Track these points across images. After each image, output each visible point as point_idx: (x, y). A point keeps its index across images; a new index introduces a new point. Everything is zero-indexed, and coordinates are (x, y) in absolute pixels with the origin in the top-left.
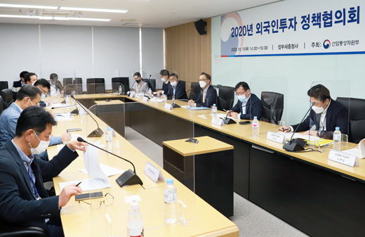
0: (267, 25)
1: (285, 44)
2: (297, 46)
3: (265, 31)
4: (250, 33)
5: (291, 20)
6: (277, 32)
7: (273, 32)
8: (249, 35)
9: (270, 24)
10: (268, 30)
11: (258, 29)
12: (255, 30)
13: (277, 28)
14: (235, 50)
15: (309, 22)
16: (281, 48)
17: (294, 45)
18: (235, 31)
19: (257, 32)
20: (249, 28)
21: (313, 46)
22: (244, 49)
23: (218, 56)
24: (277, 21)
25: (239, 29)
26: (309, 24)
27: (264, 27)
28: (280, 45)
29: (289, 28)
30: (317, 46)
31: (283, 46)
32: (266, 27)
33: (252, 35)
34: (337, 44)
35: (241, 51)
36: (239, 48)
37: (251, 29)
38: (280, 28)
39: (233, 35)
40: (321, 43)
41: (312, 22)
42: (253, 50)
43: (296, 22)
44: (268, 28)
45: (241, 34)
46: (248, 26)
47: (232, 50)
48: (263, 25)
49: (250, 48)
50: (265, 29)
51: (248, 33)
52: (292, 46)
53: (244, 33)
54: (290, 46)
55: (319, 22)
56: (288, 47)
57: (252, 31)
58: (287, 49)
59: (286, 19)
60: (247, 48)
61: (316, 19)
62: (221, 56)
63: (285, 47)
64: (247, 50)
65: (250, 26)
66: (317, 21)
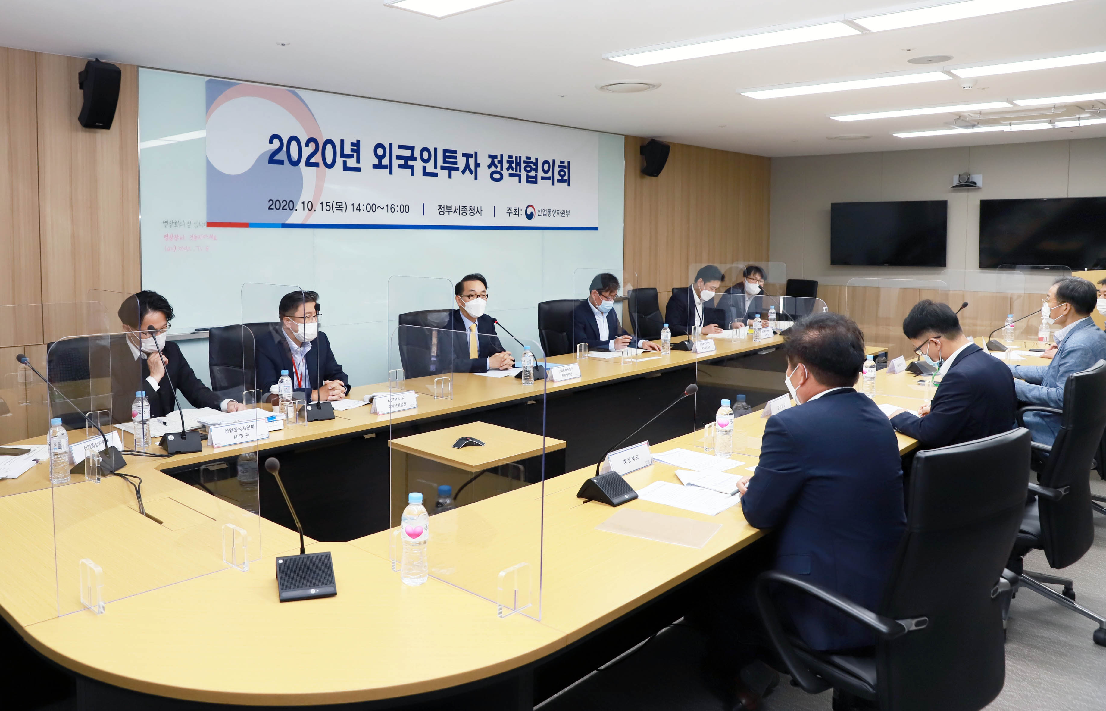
0: (407, 153)
1: (454, 205)
2: (480, 211)
3: (400, 166)
4: (351, 163)
5: (467, 156)
6: (435, 175)
7: (425, 174)
8: (346, 168)
9: (417, 154)
10: (412, 168)
11: (380, 158)
12: (368, 158)
13: (436, 167)
14: (287, 207)
15: (502, 169)
16: (446, 211)
17: (474, 209)
18: (285, 148)
19: (375, 167)
20: (347, 151)
21: (510, 213)
22: (327, 206)
23: (189, 223)
24: (436, 150)
25: (307, 145)
26: (501, 171)
27: (398, 157)
28: (443, 206)
29: (463, 172)
30: (516, 214)
31: (449, 209)
32: (406, 159)
33: (358, 170)
34: (544, 213)
35: (315, 211)
36: (303, 203)
37: (355, 154)
38: (443, 168)
39: (276, 158)
40: (521, 210)
41: (508, 169)
42: (364, 210)
43: (478, 162)
44: (410, 163)
45: (313, 160)
46: (342, 142)
47: (273, 207)
48: (396, 152)
49: (353, 205)
50: (402, 162)
51: (345, 163)
52: (469, 211)
53: (329, 161)
54: (465, 210)
55: (518, 173)
56: (462, 211)
57: (358, 161)
58: (460, 215)
59: (455, 152)
60: (338, 204)
61: (514, 166)
62: (210, 225)
63: (455, 210)
64: (342, 210)
65: (352, 144)
66: (515, 170)
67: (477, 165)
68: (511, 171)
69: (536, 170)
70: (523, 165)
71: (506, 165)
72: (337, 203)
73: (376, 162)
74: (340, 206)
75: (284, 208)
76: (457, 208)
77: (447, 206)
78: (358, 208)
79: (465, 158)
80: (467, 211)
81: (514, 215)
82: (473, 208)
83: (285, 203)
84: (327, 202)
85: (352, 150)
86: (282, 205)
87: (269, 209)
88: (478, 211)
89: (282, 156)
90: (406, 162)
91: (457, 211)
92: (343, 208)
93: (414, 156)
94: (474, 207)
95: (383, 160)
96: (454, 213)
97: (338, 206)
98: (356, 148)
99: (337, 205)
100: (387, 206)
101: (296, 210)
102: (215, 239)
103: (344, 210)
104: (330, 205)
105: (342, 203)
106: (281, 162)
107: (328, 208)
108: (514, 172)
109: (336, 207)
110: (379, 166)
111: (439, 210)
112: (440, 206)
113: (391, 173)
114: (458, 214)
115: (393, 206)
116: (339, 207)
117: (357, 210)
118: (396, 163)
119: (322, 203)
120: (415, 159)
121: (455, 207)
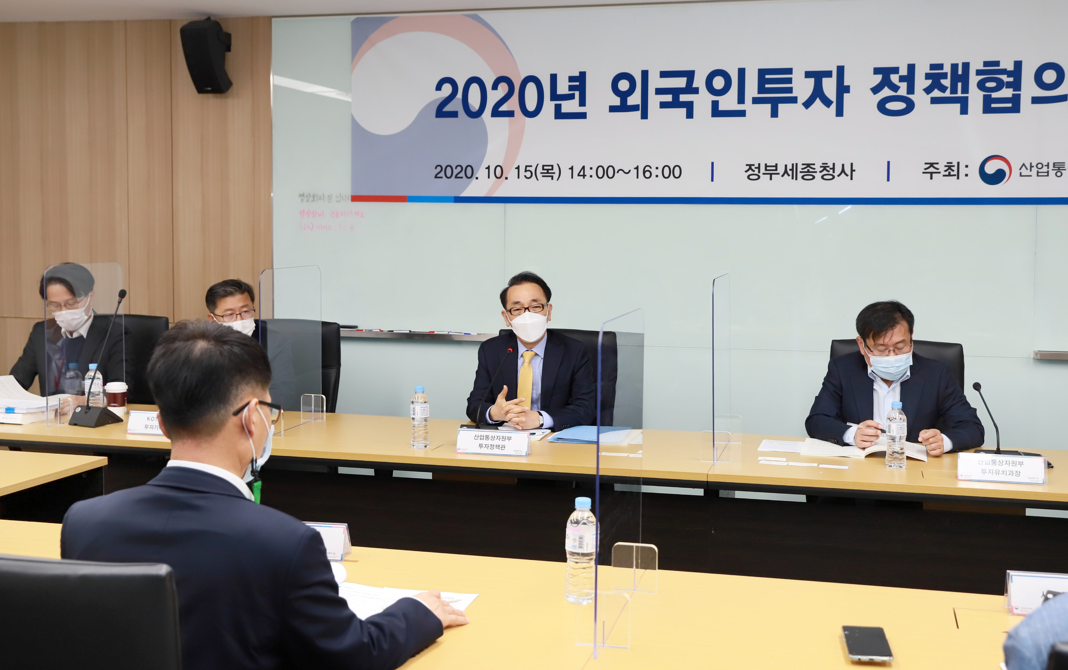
0: (681, 82)
1: (783, 162)
2: (848, 171)
3: (664, 105)
4: (569, 106)
5: (817, 76)
6: (742, 114)
7: (716, 112)
8: (559, 114)
9: (699, 82)
10: (689, 106)
11: (624, 96)
12: (600, 97)
13: (741, 100)
14: (462, 174)
15: (911, 90)
16: (764, 174)
17: (833, 169)
18: (460, 95)
19: (613, 109)
20: (563, 89)
21: (931, 173)
22: (526, 171)
23: (330, 197)
24: (742, 72)
25: (495, 87)
26: (910, 96)
27: (659, 91)
28: (757, 166)
29: (807, 104)
30: (949, 175)
31: (771, 170)
32: (675, 92)
33: (583, 116)
34: (1040, 171)
35: (506, 178)
36: (488, 168)
37: (577, 94)
38: (756, 101)
39: (447, 108)
40: (967, 166)
41: (928, 90)
42: (591, 176)
43: (846, 83)
44: (684, 98)
45: (504, 108)
46: (554, 78)
47: (442, 174)
48: (655, 82)
49: (572, 168)
50: (668, 98)
51: (558, 108)
52: (821, 172)
53: (531, 105)
54: (811, 170)
55: (959, 94)
56: (801, 172)
57: (582, 103)
58: (796, 179)
59: (789, 71)
60: (545, 168)
61: (946, 82)
62: (355, 198)
63: (786, 172)
64: (552, 177)
65: (571, 79)
66: (948, 91)
67: (842, 89)
68: (936, 93)
69: (1016, 85)
70: (974, 79)
71: (921, 83)
72: (543, 166)
73: (617, 101)
74: (548, 171)
75: (459, 176)
76: (789, 167)
77: (766, 164)
78: (582, 173)
79: (812, 81)
80: (816, 172)
81: (944, 176)
82: (831, 167)
83: (459, 169)
84: (526, 166)
85: (571, 88)
86: (456, 172)
87: (436, 177)
88: (843, 171)
89: (456, 105)
90: (676, 98)
91: (790, 173)
92: (554, 173)
93: (694, 86)
94: (834, 164)
95: (629, 99)
96: (783, 176)
97: (546, 171)
98: (578, 83)
99: (543, 169)
100: (637, 168)
101: (477, 178)
102: (362, 217)
103: (556, 176)
104: (533, 169)
105: (552, 166)
106: (454, 114)
107: (528, 174)
108: (947, 94)
109: (541, 173)
110: (624, 108)
111: (746, 171)
112: (750, 166)
113: (644, 116)
114: (793, 178)
115: (647, 168)
116: (548, 173)
117: (579, 175)
118: (654, 100)
119: (518, 168)
120: (696, 91)
121: (786, 166)
